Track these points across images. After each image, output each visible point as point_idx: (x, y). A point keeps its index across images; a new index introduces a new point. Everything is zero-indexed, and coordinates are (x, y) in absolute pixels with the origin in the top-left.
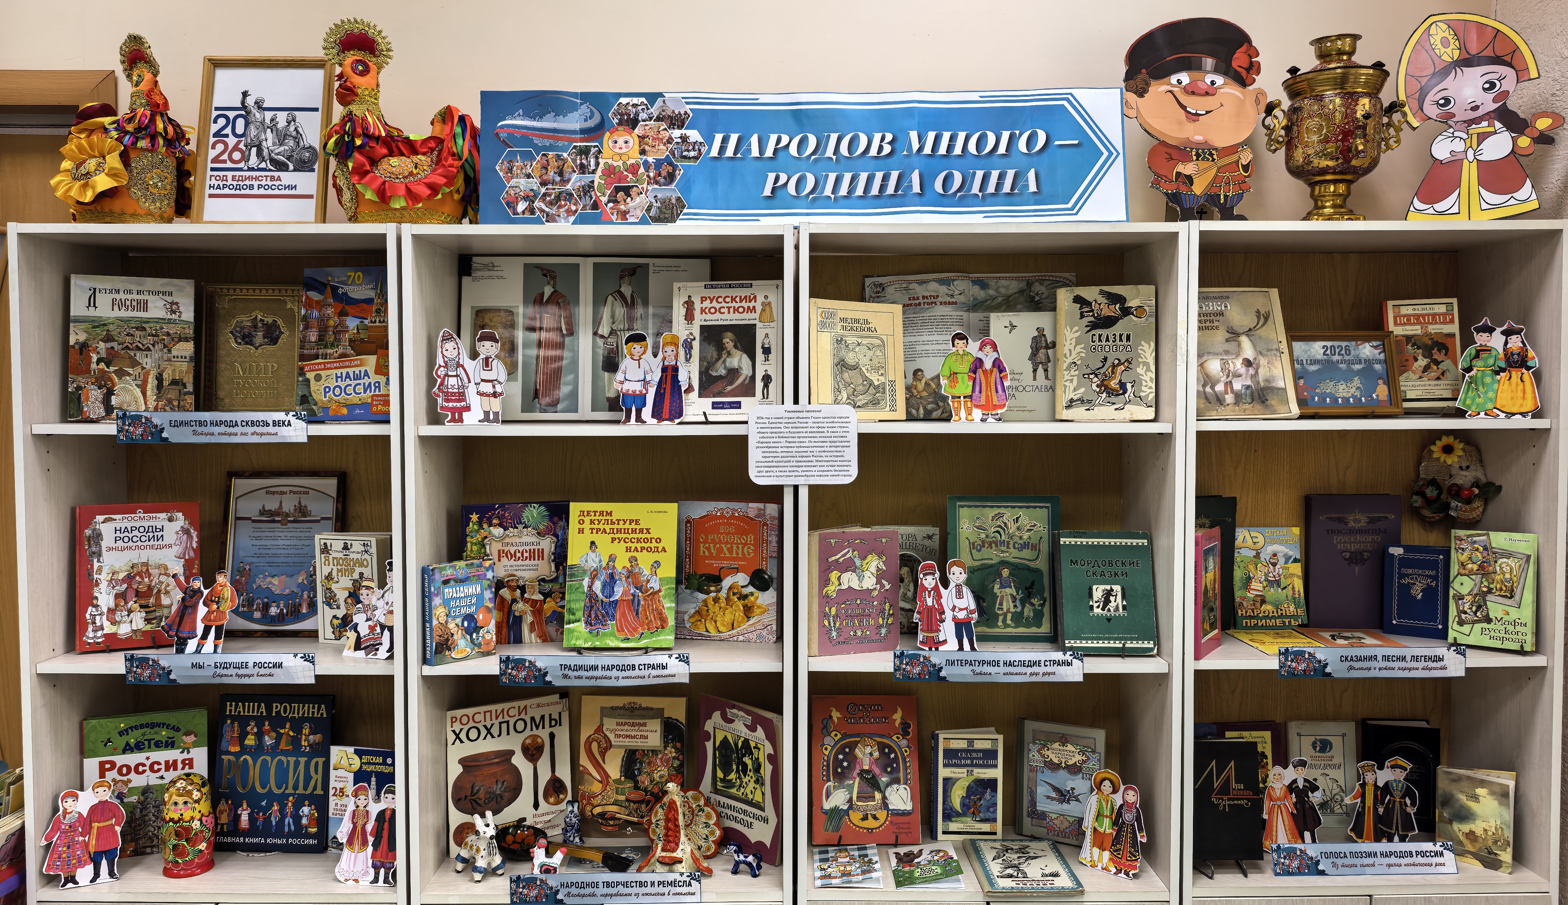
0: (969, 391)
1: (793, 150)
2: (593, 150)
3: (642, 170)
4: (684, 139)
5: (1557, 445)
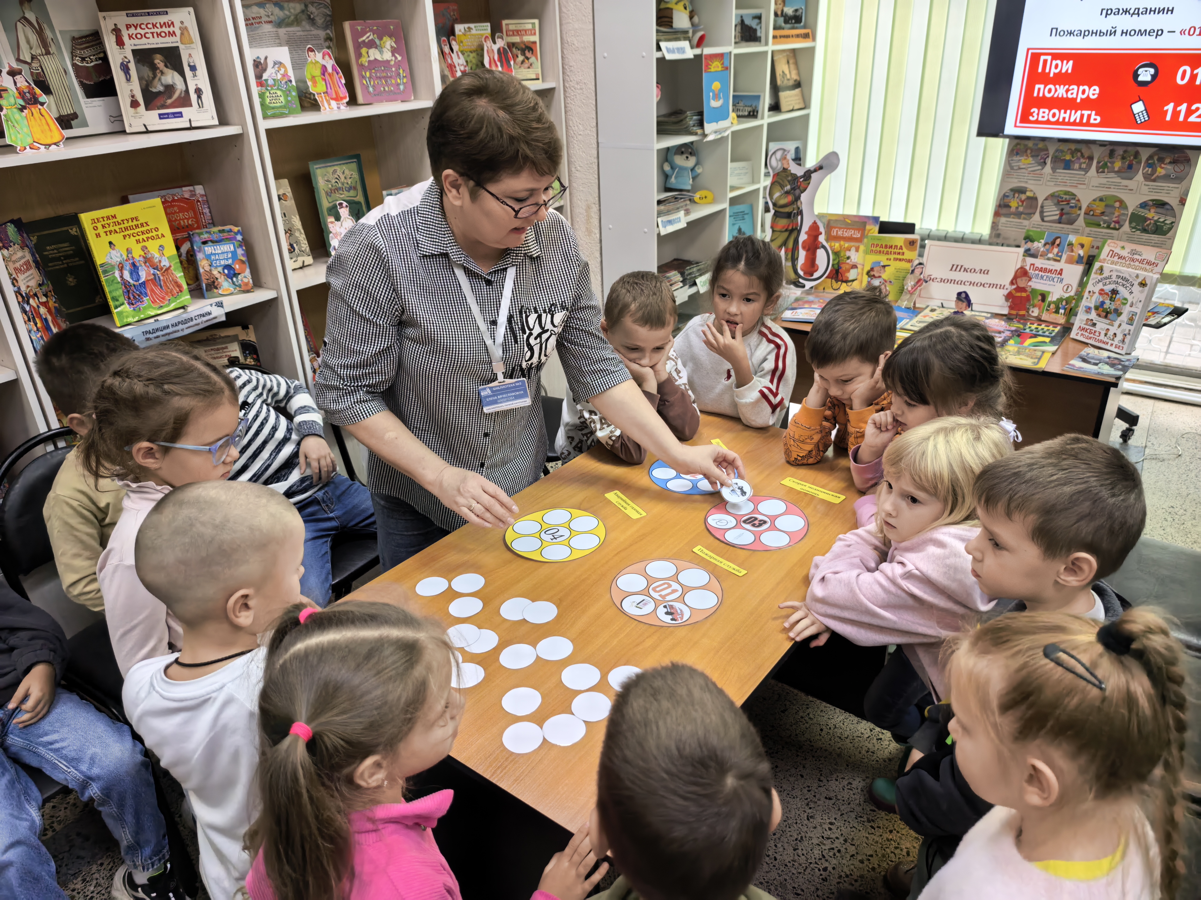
0: (324, 89)
5: (560, 95)
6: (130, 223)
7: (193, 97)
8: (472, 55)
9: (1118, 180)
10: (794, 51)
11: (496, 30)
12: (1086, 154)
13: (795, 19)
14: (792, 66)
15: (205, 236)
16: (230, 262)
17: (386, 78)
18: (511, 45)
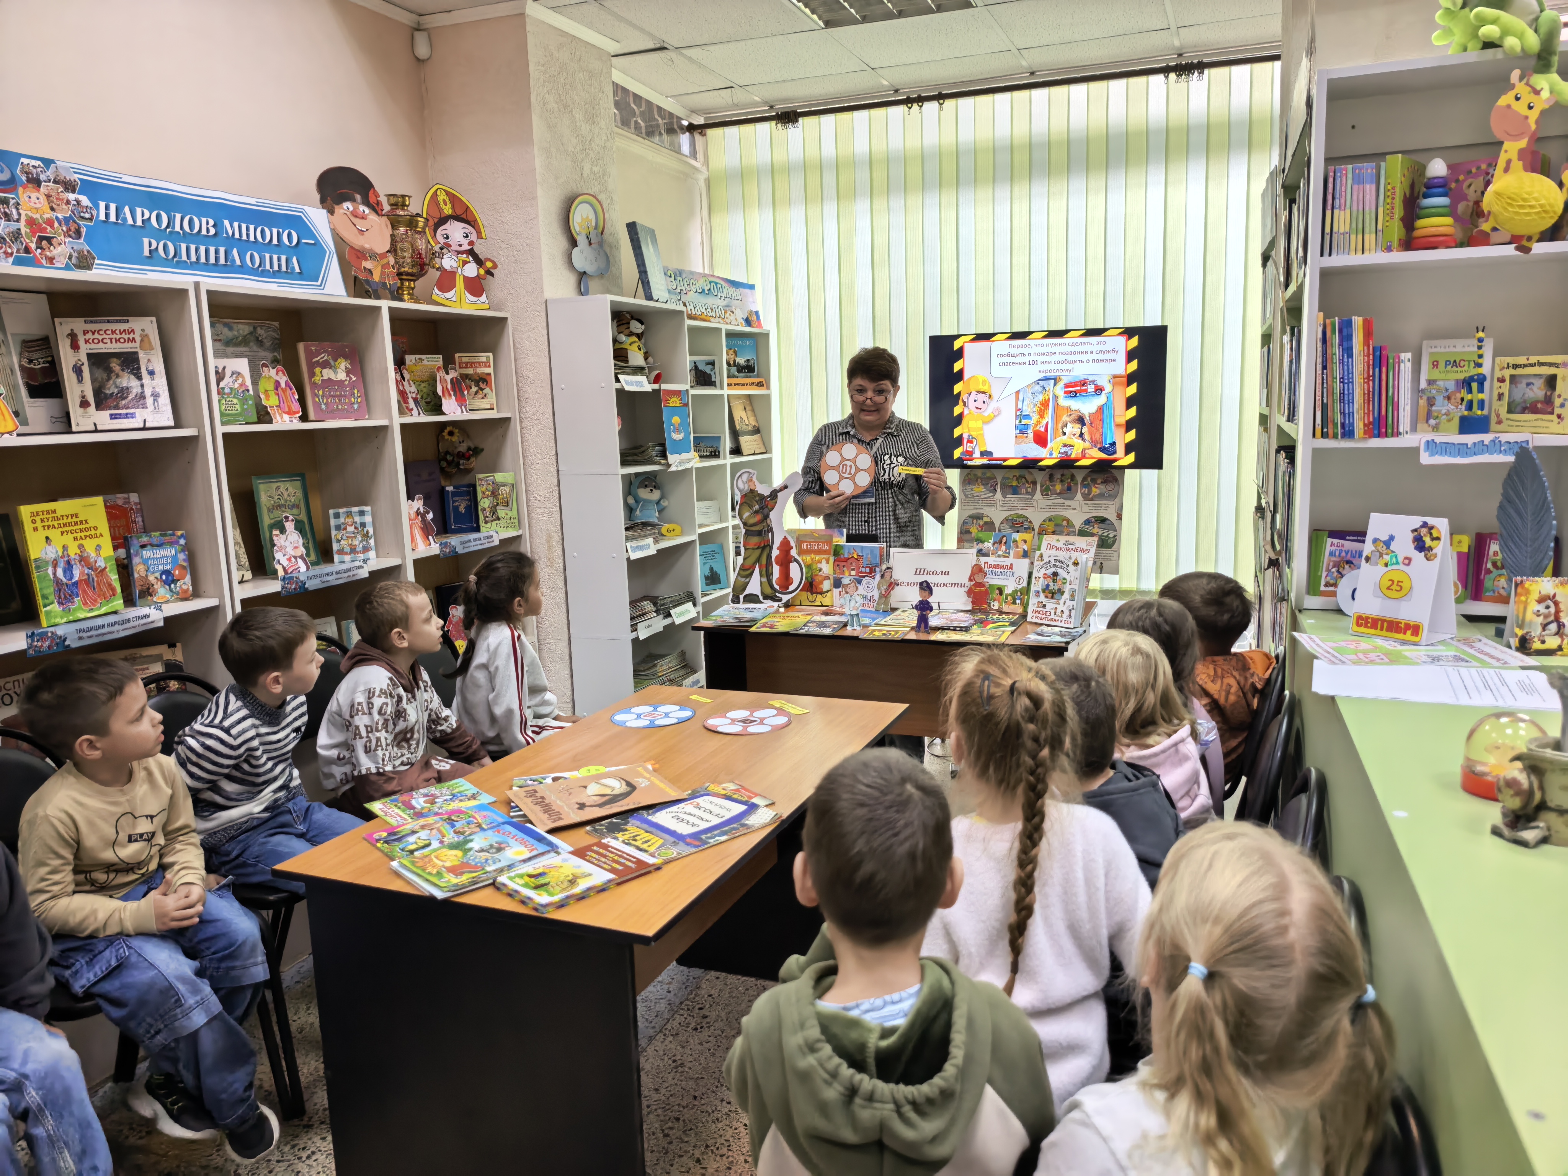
0: (277, 403)
1: (154, 221)
2: (12, 202)
3: (56, 225)
4: (78, 202)
5: (516, 425)
6: (70, 520)
7: (149, 401)
8: (423, 385)
9: (1062, 501)
10: (749, 396)
11: (448, 363)
12: (1030, 480)
13: (748, 369)
14: (749, 413)
15: (145, 539)
16: (169, 567)
17: (339, 396)
18: (465, 377)
